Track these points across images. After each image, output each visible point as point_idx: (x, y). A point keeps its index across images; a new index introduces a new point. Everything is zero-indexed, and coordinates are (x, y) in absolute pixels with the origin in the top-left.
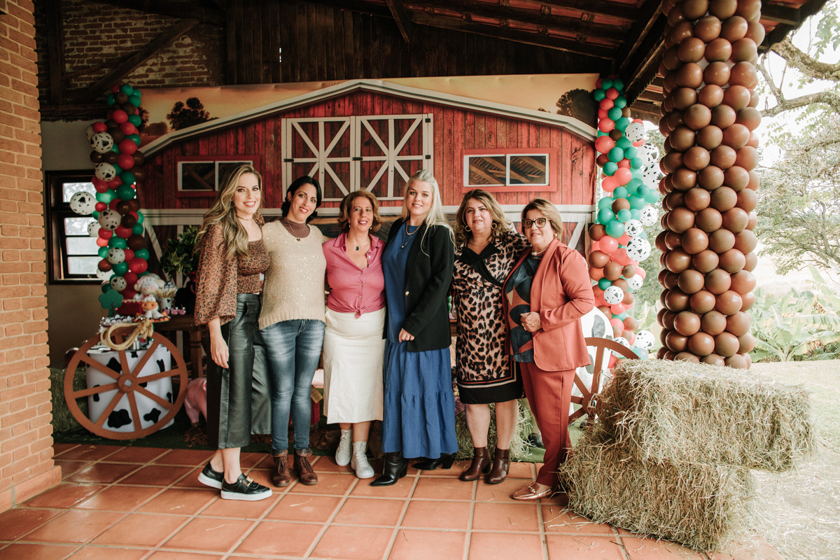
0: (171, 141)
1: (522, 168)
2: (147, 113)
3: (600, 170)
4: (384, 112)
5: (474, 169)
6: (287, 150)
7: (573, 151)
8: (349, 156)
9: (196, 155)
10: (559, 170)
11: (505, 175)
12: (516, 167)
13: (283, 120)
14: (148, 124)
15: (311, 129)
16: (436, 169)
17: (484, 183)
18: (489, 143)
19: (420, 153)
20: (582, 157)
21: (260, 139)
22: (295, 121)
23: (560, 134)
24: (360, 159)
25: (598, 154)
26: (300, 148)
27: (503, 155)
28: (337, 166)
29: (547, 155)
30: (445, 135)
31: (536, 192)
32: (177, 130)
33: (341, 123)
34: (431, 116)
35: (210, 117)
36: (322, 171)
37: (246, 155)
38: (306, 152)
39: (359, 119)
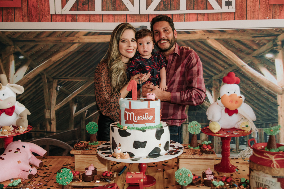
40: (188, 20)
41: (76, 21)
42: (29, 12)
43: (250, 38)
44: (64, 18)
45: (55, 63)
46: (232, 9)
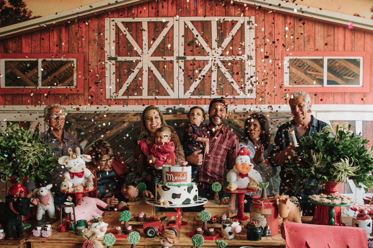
1: (338, 70)
4: (207, 14)
5: (294, 70)
6: (110, 49)
8: (172, 55)
9: (19, 53)
10: (372, 72)
11: (323, 76)
12: (332, 69)
13: (107, 20)
15: (135, 28)
17: (303, 84)
18: (308, 46)
19: (242, 53)
21: (84, 38)
22: (119, 21)
24: (183, 58)
26: (123, 46)
27: (321, 58)
28: (161, 65)
29: (361, 59)
30: (267, 37)
31: (350, 93)
33: (164, 25)
34: (253, 18)
35: (33, 16)
36: (145, 69)
37: (69, 53)
38: (130, 51)
39: (183, 19)
41: (127, 104)
46: (253, 96)
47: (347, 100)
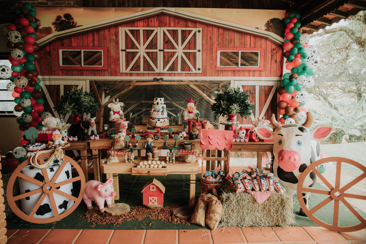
0: (55, 38)
1: (247, 58)
2: (40, 21)
3: (285, 59)
4: (176, 26)
5: (223, 58)
6: (122, 44)
7: (272, 50)
8: (157, 49)
9: (70, 46)
10: (265, 60)
11: (238, 61)
13: (120, 28)
14: (40, 27)
15: (136, 33)
16: (203, 57)
17: (228, 65)
18: (231, 45)
19: (195, 49)
20: (277, 53)
21: (107, 38)
22: (127, 29)
23: (266, 41)
24: (163, 50)
25: (285, 51)
26: (130, 44)
27: (237, 51)
28: (150, 54)
29: (259, 52)
30: (208, 39)
31: (253, 71)
32: (59, 31)
33: (152, 31)
34: (201, 29)
35: (78, 25)
36: (142, 56)
37: (99, 47)
38: (133, 46)
39: (162, 29)
40: (182, 76)
41: (132, 76)
42: (111, 72)
43: (208, 84)
44: (126, 74)
45: (122, 94)
46: (201, 72)
47: (251, 74)
